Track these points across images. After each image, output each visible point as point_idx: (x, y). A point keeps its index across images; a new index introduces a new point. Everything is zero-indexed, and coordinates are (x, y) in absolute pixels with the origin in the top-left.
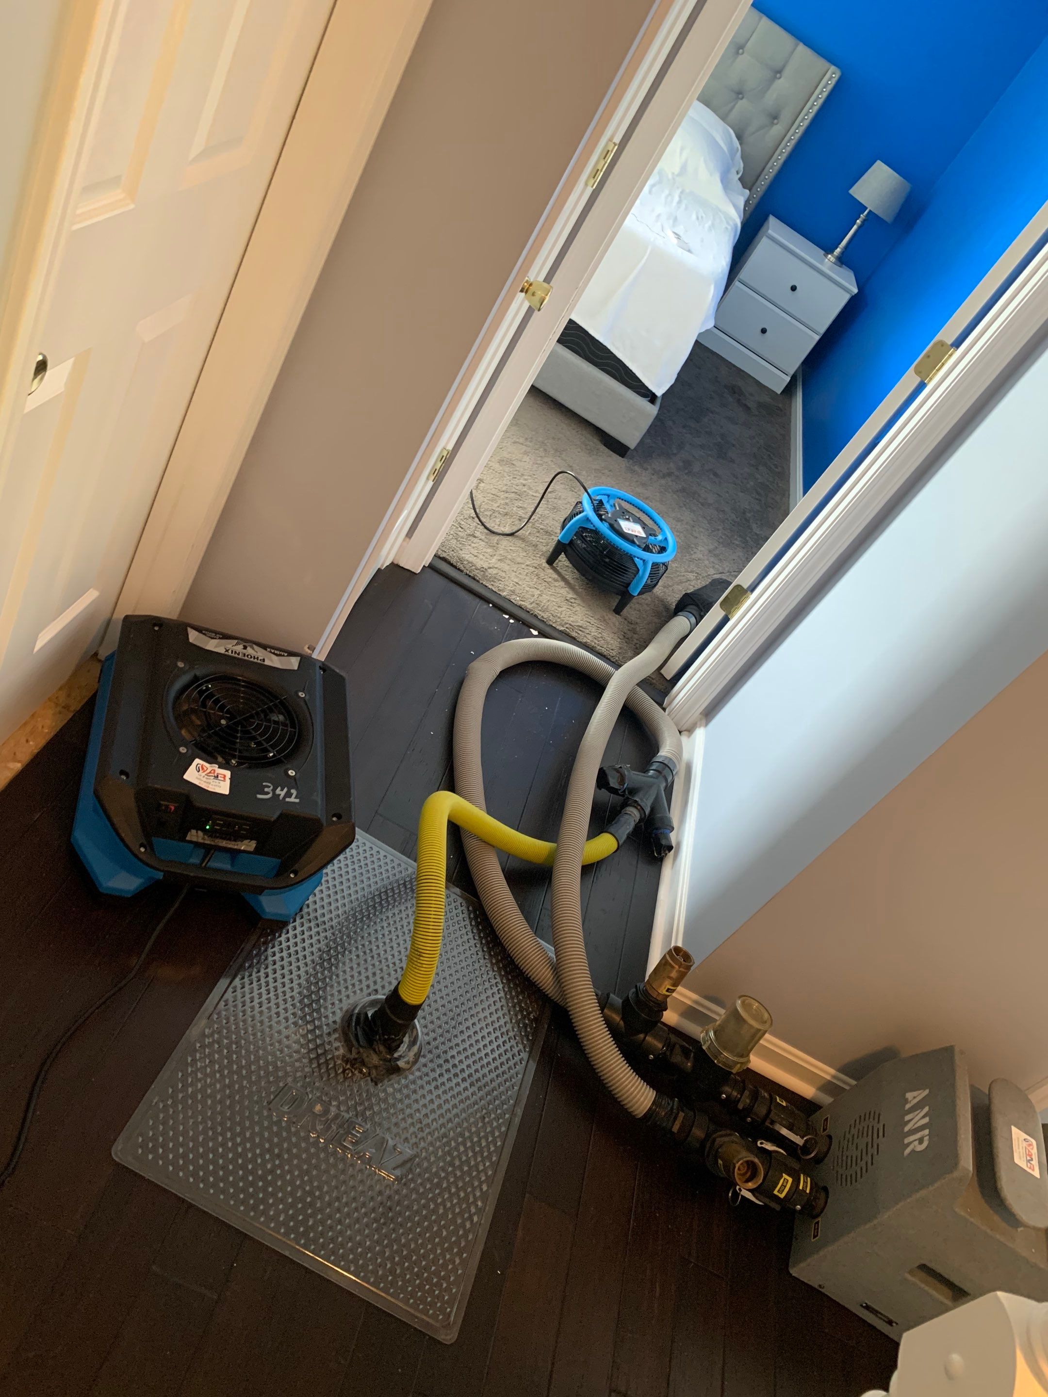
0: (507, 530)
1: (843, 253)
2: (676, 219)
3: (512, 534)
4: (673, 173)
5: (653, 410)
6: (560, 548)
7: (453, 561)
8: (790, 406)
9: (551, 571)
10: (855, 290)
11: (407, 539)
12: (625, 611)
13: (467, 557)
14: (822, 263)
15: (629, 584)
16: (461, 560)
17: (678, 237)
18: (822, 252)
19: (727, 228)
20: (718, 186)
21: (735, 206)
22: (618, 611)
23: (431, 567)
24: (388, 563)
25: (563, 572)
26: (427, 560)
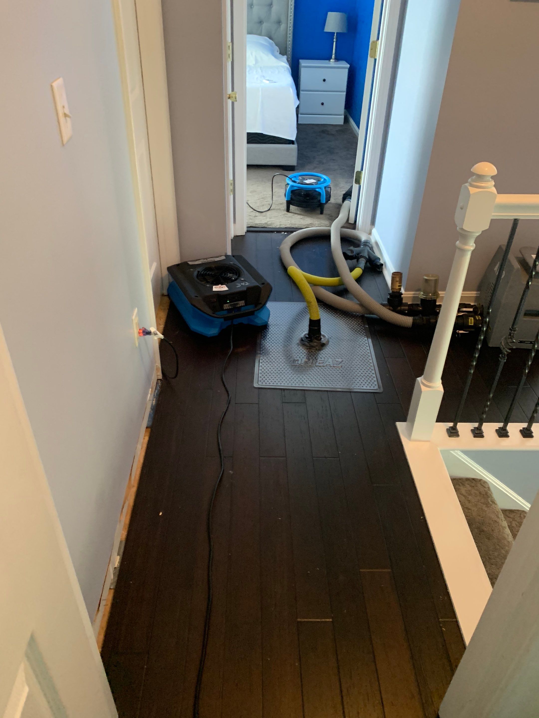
0: (267, 209)
1: (336, 56)
2: (264, 77)
3: (269, 210)
4: (253, 64)
5: (295, 146)
6: (289, 203)
7: (254, 226)
8: (350, 126)
9: (290, 214)
10: (348, 66)
11: (235, 224)
12: (325, 212)
13: (258, 222)
14: (330, 64)
15: (320, 200)
16: (256, 224)
17: (268, 80)
18: (327, 61)
19: (285, 70)
20: (273, 58)
21: (284, 62)
22: (322, 213)
23: (248, 231)
24: (233, 237)
25: (295, 212)
26: (245, 230)
